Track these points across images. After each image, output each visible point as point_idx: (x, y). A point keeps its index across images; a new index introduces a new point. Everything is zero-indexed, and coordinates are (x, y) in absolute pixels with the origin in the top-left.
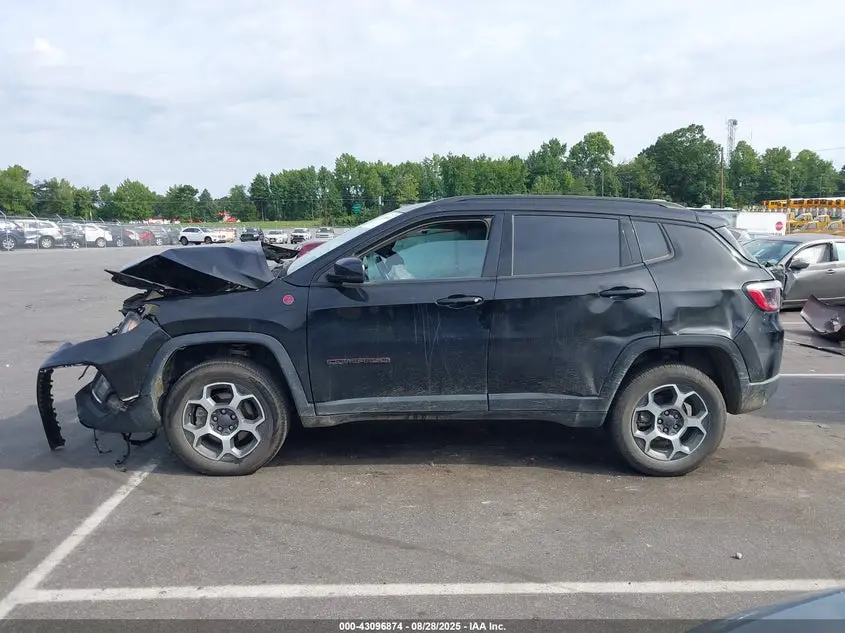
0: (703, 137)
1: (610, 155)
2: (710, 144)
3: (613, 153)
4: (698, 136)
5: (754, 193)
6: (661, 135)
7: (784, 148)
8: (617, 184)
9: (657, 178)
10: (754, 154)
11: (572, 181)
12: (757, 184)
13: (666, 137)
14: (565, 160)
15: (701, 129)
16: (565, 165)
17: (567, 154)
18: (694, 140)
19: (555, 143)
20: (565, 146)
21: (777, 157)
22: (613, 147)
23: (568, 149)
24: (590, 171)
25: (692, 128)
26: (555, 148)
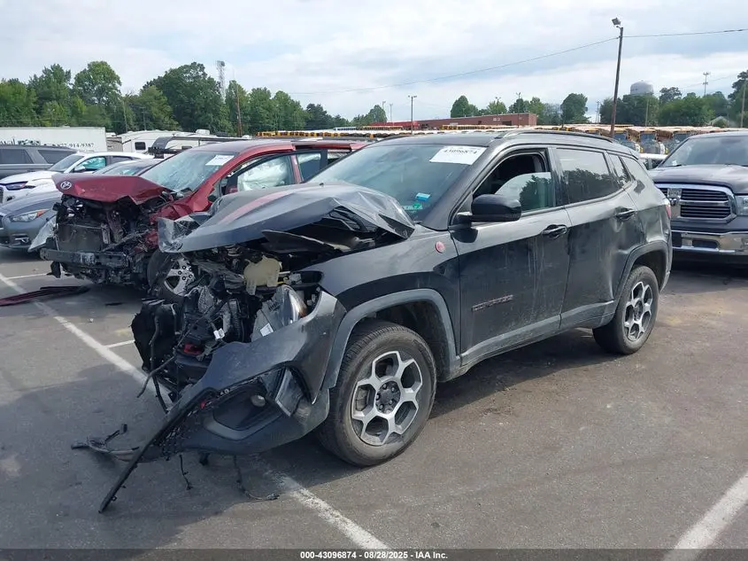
0: (205, 74)
1: (117, 85)
2: (211, 81)
3: (120, 83)
4: (200, 73)
5: (248, 126)
6: (168, 70)
7: (265, 89)
8: (129, 114)
9: (169, 109)
10: (243, 92)
11: (85, 108)
12: (249, 118)
13: (172, 71)
14: (71, 87)
15: (202, 67)
16: (72, 92)
17: (73, 81)
18: (198, 77)
19: (57, 69)
20: (69, 72)
21: (261, 95)
22: (119, 78)
23: (73, 76)
24: (99, 100)
25: (194, 66)
26: (57, 74)
